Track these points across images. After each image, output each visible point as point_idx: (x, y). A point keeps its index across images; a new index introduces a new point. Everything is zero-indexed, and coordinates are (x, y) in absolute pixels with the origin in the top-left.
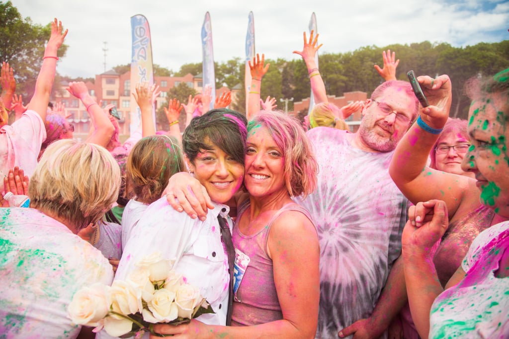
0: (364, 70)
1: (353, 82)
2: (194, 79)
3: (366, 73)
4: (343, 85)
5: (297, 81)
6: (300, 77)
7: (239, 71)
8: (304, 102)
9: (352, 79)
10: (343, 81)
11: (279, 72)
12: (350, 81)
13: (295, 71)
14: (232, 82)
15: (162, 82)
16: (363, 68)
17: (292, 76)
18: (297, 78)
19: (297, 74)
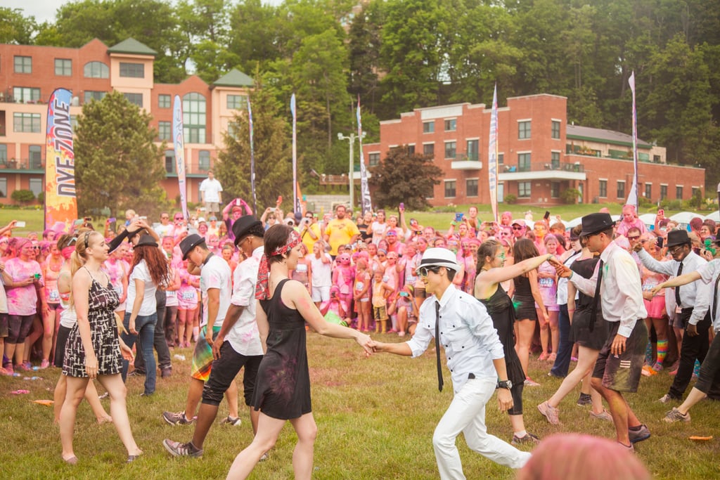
0: (571, 28)
1: (539, 60)
2: (109, 53)
3: (575, 39)
4: (512, 70)
5: (388, 58)
6: (396, 48)
7: (228, 28)
8: (406, 117)
9: (536, 53)
10: (513, 61)
11: (340, 33)
12: (533, 59)
13: (384, 32)
14: (210, 59)
15: (18, 61)
16: (568, 22)
17: (376, 43)
18: (389, 49)
19: (389, 40)
